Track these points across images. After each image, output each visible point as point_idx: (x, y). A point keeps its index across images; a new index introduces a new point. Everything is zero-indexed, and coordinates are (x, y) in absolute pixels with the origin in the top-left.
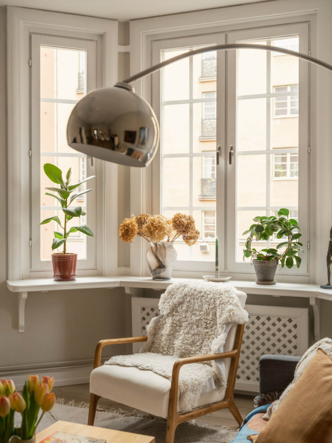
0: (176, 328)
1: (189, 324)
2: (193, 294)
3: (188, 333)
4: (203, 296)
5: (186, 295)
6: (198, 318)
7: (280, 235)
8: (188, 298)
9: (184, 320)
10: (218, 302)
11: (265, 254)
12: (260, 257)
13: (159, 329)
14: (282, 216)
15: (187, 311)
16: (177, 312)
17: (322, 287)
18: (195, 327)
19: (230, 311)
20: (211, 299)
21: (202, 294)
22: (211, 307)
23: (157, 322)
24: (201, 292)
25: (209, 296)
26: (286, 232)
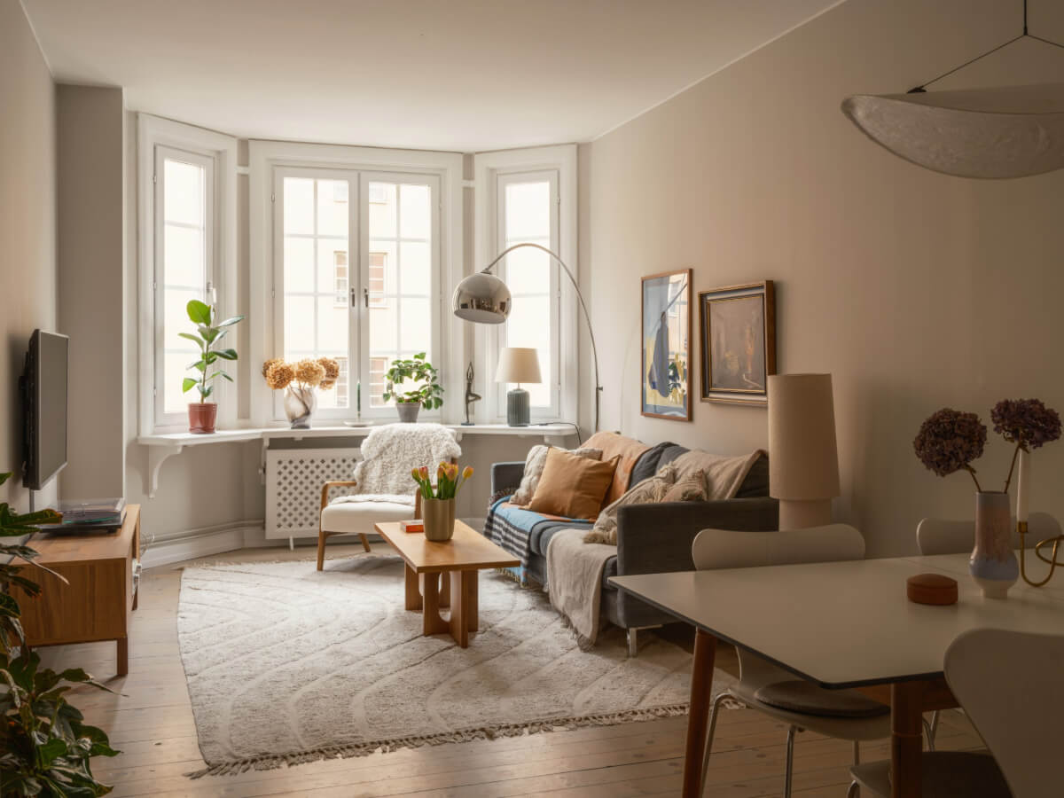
0: (386, 469)
1: (401, 464)
2: (401, 436)
3: (402, 472)
4: (414, 436)
5: (394, 437)
6: (411, 457)
7: (417, 379)
8: (398, 440)
9: (395, 460)
10: (432, 440)
11: (407, 397)
12: (400, 400)
13: (366, 473)
14: (417, 360)
15: (398, 452)
16: (386, 454)
17: (463, 424)
18: (409, 465)
19: (447, 446)
20: (424, 437)
21: (413, 434)
22: (424, 445)
23: (364, 467)
24: (410, 433)
25: (421, 436)
26: (421, 375)
